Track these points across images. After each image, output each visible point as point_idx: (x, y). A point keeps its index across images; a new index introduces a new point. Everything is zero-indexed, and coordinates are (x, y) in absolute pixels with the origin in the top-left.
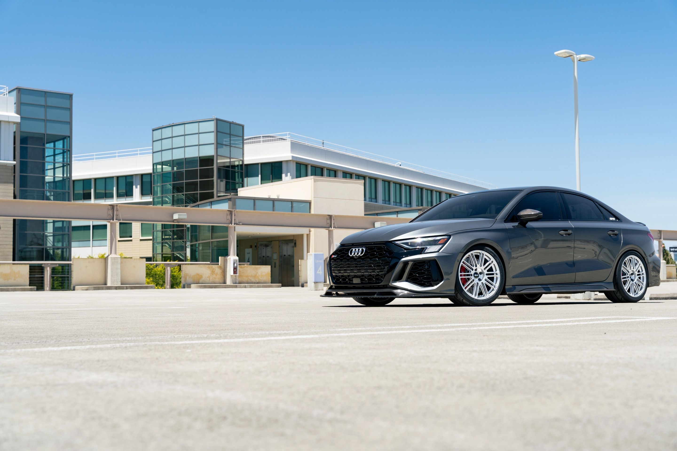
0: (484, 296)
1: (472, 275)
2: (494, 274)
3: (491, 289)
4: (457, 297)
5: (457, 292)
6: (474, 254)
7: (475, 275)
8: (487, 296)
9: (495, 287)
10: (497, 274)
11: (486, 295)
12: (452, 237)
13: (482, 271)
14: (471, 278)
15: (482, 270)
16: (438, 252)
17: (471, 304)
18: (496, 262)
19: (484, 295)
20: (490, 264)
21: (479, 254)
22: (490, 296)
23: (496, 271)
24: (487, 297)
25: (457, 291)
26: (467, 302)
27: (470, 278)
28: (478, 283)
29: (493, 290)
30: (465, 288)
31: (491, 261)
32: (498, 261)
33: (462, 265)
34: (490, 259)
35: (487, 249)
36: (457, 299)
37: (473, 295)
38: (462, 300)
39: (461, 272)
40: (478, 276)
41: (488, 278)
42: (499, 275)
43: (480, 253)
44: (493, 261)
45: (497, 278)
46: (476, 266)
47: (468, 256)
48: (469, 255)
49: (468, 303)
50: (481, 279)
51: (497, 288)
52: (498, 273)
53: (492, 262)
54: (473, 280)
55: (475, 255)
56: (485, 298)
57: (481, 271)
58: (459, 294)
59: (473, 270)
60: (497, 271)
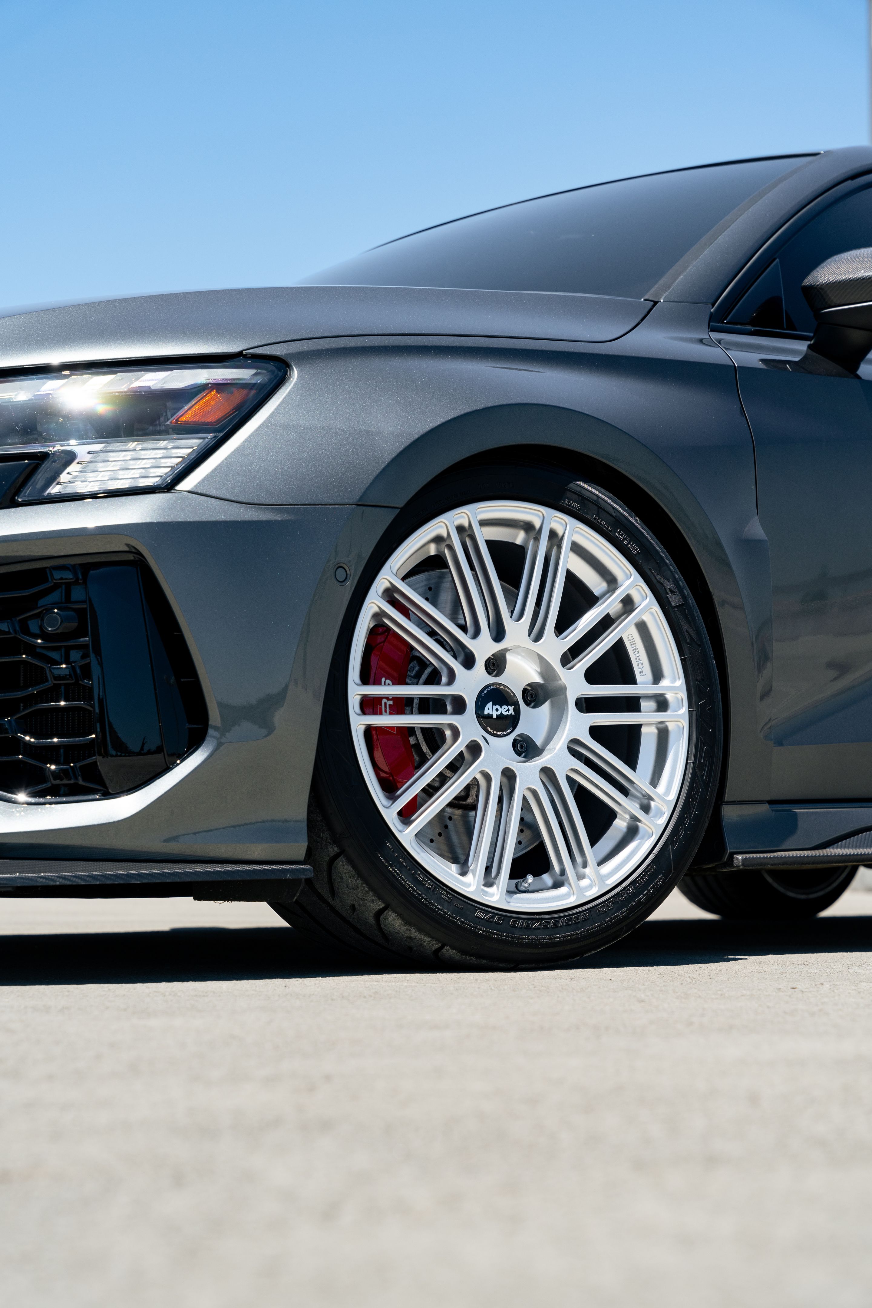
0: (557, 885)
1: (459, 705)
2: (644, 704)
3: (620, 824)
4: (333, 892)
5: (333, 850)
6: (483, 535)
7: (491, 709)
8: (584, 883)
9: (646, 809)
10: (662, 704)
11: (580, 877)
12: (295, 374)
13: (542, 675)
14: (456, 734)
15: (546, 670)
16: (168, 487)
17: (449, 952)
18: (656, 609)
19: (563, 872)
20: (606, 623)
21: (519, 538)
22: (612, 881)
23: (657, 676)
24: (582, 890)
25: (336, 841)
26: (414, 933)
27: (448, 733)
28: (509, 775)
29: (632, 832)
30: (406, 815)
31: (619, 594)
32: (675, 600)
33: (379, 615)
34: (612, 581)
35: (584, 499)
36: (332, 909)
37: (469, 878)
38: (380, 913)
39: (365, 679)
40: (513, 721)
41: (596, 732)
42: (684, 710)
43: (528, 527)
44: (636, 597)
45: (663, 735)
46: (499, 634)
47: (432, 550)
48: (438, 540)
49: (429, 944)
50: (539, 742)
51: (663, 821)
52: (669, 696)
53: (628, 604)
54: (474, 749)
55: (489, 543)
56: (572, 901)
57: (538, 679)
58: (350, 862)
59: (469, 661)
60: (665, 683)
